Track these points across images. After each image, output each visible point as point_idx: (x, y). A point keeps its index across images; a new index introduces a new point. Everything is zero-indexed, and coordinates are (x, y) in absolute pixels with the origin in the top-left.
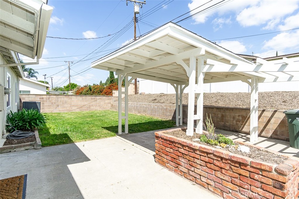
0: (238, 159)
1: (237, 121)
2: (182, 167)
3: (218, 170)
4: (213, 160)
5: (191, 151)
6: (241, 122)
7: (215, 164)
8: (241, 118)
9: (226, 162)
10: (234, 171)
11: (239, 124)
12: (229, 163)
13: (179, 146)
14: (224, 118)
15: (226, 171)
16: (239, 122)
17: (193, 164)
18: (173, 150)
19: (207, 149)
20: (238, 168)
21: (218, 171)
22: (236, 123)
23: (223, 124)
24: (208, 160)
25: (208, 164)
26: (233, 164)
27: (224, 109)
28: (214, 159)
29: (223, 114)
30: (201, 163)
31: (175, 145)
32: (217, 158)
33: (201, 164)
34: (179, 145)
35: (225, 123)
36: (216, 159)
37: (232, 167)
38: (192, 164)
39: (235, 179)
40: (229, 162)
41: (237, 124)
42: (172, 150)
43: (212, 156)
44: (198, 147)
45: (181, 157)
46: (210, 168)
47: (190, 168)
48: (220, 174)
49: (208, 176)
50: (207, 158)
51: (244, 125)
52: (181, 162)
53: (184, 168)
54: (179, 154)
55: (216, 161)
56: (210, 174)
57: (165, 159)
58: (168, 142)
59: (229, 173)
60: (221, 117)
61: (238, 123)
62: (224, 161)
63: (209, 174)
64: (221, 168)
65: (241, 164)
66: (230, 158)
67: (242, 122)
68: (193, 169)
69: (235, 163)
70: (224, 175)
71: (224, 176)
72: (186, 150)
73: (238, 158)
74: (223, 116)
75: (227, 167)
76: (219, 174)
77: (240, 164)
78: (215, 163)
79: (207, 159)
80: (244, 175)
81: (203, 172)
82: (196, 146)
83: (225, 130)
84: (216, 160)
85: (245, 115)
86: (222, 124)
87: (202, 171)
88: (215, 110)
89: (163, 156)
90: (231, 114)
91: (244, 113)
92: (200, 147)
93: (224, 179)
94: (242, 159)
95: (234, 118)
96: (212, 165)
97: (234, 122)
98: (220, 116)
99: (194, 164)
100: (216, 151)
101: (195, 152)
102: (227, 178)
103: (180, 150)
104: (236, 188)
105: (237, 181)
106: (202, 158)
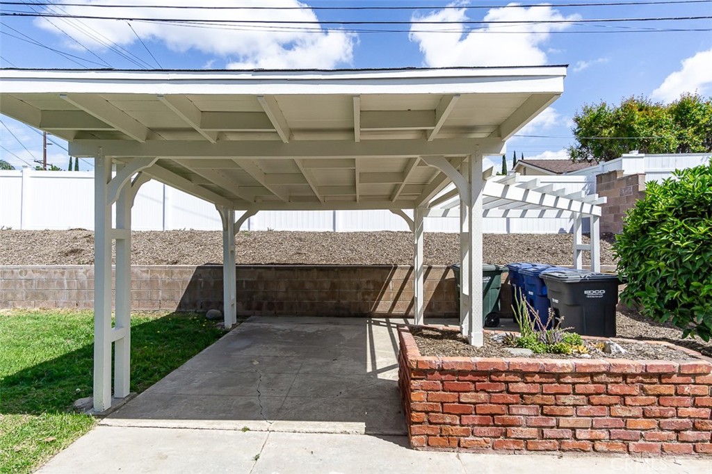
0: (660, 368)
1: (363, 294)
2: (520, 428)
3: (617, 402)
4: (604, 386)
5: (550, 380)
6: (372, 294)
7: (611, 392)
8: (371, 287)
9: (634, 380)
10: (650, 392)
11: (369, 298)
12: (638, 382)
13: (511, 378)
14: (337, 290)
15: (633, 398)
16: (369, 294)
17: (555, 409)
18: (489, 392)
19: (595, 366)
20: (656, 385)
21: (616, 404)
22: (362, 298)
23: (335, 304)
24: (594, 388)
25: (594, 398)
26: (648, 380)
27: (336, 270)
28: (606, 384)
29: (335, 280)
30: (578, 400)
31: (497, 379)
32: (615, 377)
33: (578, 403)
34: (511, 376)
35: (339, 301)
36: (613, 381)
37: (646, 386)
38: (552, 410)
39: (651, 407)
40: (641, 378)
41: (364, 300)
42: (483, 396)
43: (603, 378)
44: (571, 367)
45: (517, 404)
46: (600, 405)
47: (547, 421)
48: (622, 409)
49: (594, 423)
50: (592, 385)
51: (380, 299)
52: (517, 417)
53: (528, 428)
54: (510, 398)
55: (613, 386)
56: (598, 416)
57: (458, 427)
58: (470, 377)
59: (641, 400)
60: (330, 289)
61: (366, 297)
62: (629, 380)
63: (596, 418)
64: (623, 396)
65: (662, 376)
66: (644, 371)
67: (374, 295)
68: (553, 422)
69: (651, 378)
70: (630, 408)
71: (630, 410)
72: (534, 382)
73: (659, 366)
74: (333, 285)
75: (636, 390)
76: (619, 410)
77: (660, 376)
78: (611, 390)
79: (591, 388)
80: (666, 393)
81: (582, 418)
82: (566, 366)
83: (338, 316)
84: (612, 383)
85: (379, 279)
86: (331, 303)
87: (580, 418)
88: (315, 273)
89: (448, 421)
90: (352, 280)
91: (377, 277)
92: (576, 366)
93: (631, 415)
94: (666, 366)
95: (358, 287)
96: (602, 396)
97: (359, 295)
98: (327, 285)
99: (557, 410)
100: (614, 365)
101: (562, 380)
102: (637, 412)
103: (512, 387)
104: (653, 423)
105: (656, 409)
106: (579, 388)
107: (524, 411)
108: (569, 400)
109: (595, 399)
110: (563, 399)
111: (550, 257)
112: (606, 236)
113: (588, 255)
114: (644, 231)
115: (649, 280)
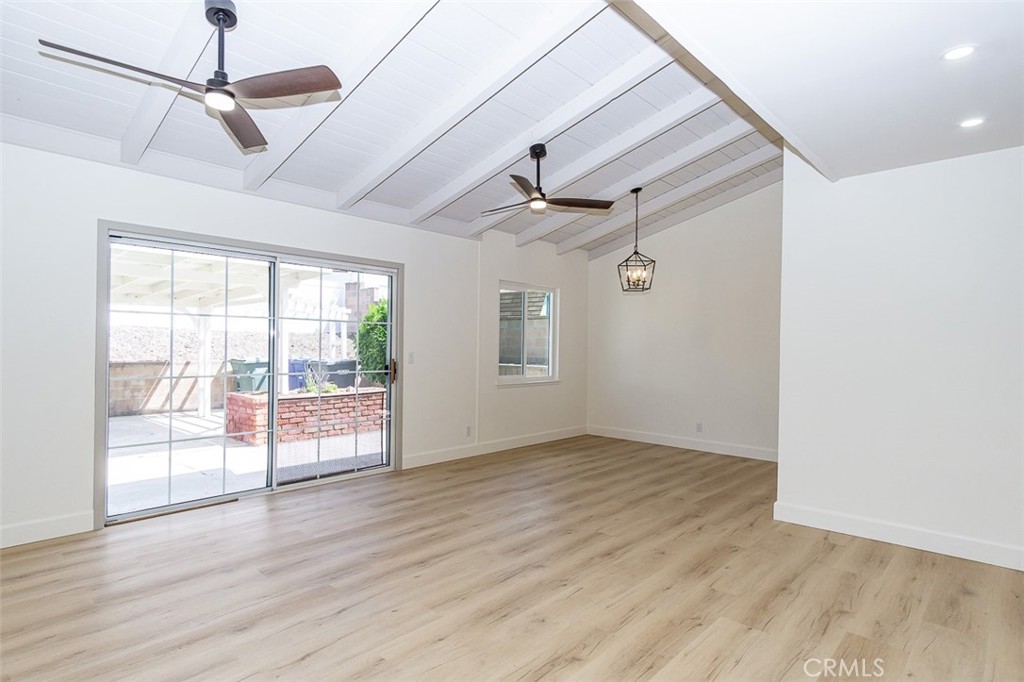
1: (132, 392)
2: (310, 428)
6: (143, 391)
11: (139, 395)
16: (139, 391)
17: (326, 417)
21: (351, 411)
22: (130, 395)
33: (335, 412)
38: (324, 417)
41: (133, 397)
45: (309, 416)
46: (345, 413)
47: (322, 423)
48: (353, 413)
49: (342, 421)
51: (151, 396)
52: (309, 422)
53: (314, 428)
63: (343, 419)
67: (145, 392)
68: (325, 423)
70: (357, 413)
81: (337, 420)
91: (149, 373)
93: (357, 416)
95: (126, 384)
97: (128, 393)
102: (359, 414)
103: (307, 408)
104: (365, 418)
105: (366, 412)
106: (336, 406)
107: (312, 419)
108: (333, 411)
109: (343, 410)
110: (329, 411)
111: (310, 352)
112: (351, 336)
113: (339, 348)
114: (368, 332)
115: (370, 361)
